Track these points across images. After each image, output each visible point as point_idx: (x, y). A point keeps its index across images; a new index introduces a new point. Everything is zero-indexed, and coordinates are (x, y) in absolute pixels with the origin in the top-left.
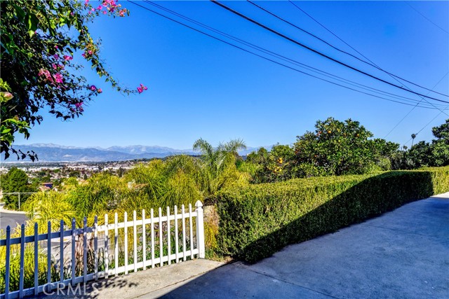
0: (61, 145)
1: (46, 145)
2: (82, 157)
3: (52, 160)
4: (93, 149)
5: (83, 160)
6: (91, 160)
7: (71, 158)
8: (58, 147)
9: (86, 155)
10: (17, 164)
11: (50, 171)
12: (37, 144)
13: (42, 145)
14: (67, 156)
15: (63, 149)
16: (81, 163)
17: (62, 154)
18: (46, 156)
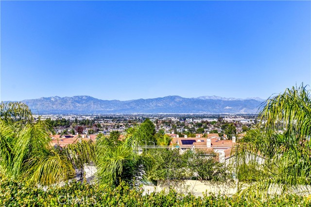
0: (223, 97)
1: (210, 97)
2: (242, 109)
3: (214, 112)
4: (252, 100)
5: (242, 112)
6: (250, 112)
7: (231, 110)
8: (220, 99)
9: (245, 106)
10: (187, 115)
11: (208, 123)
12: (203, 97)
13: (207, 98)
14: (227, 108)
15: (224, 101)
16: (239, 115)
17: (223, 106)
18: (210, 108)
